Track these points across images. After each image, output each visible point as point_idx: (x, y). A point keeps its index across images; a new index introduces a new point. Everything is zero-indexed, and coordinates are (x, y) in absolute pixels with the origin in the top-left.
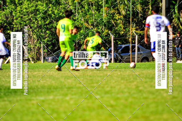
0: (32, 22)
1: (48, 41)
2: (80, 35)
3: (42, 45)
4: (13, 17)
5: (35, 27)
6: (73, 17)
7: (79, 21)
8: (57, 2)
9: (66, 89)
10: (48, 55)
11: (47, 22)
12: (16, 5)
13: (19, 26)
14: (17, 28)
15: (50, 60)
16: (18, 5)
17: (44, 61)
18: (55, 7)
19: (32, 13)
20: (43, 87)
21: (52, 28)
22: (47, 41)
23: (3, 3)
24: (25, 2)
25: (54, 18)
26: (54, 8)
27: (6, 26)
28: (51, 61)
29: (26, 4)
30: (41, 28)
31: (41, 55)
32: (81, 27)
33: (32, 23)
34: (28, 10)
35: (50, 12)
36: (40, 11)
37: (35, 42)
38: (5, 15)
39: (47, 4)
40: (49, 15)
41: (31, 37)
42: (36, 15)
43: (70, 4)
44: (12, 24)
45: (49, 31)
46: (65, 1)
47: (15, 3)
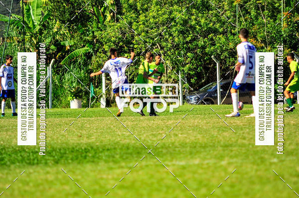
0: (163, 38)
1: (190, 69)
3: (180, 76)
4: (134, 32)
5: (169, 46)
6: (231, 29)
8: (204, 5)
9: (220, 148)
10: (191, 93)
11: (188, 39)
12: (138, 12)
13: (143, 46)
14: (140, 49)
15: (193, 101)
16: (141, 12)
17: (184, 102)
18: (201, 13)
19: (163, 25)
20: (183, 145)
21: (196, 48)
22: (189, 70)
23: (117, 9)
24: (152, 7)
25: (199, 32)
26: (200, 15)
27: (121, 47)
28: (195, 102)
29: (153, 10)
30: (178, 49)
31: (179, 92)
33: (164, 41)
34: (157, 20)
35: (193, 23)
36: (177, 21)
37: (168, 71)
38: (121, 28)
39: (187, 9)
40: (191, 27)
42: (169, 28)
43: (226, 7)
44: (132, 43)
45: (191, 53)
46: (218, 3)
47: (136, 10)
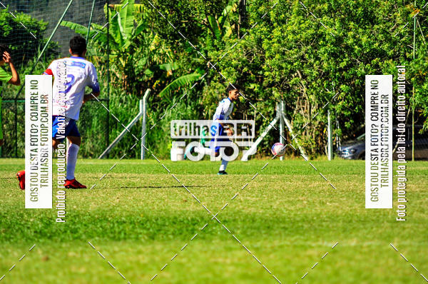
0: (307, 63)
1: (344, 108)
2: (421, 94)
3: (329, 118)
4: (264, 53)
5: (314, 74)
6: (405, 51)
7: (419, 61)
8: (366, 17)
10: (344, 142)
11: (342, 65)
12: (272, 24)
13: (277, 73)
14: (273, 78)
15: (347, 154)
16: (275, 24)
17: (334, 156)
18: (362, 28)
19: (307, 44)
20: (333, 218)
21: (353, 78)
22: (342, 110)
23: (242, 20)
24: (292, 17)
25: (359, 55)
26: (360, 30)
27: (246, 74)
28: (349, 155)
29: (293, 22)
30: (327, 79)
31: (327, 141)
32: (424, 76)
33: (308, 67)
34: (298, 37)
35: (350, 42)
36: (327, 39)
37: (312, 111)
38: (246, 47)
39: (342, 21)
40: (347, 47)
41: (305, 98)
42: (316, 48)
43: (399, 20)
44: (261, 69)
45: (346, 85)
46: (388, 14)
47: (269, 21)
